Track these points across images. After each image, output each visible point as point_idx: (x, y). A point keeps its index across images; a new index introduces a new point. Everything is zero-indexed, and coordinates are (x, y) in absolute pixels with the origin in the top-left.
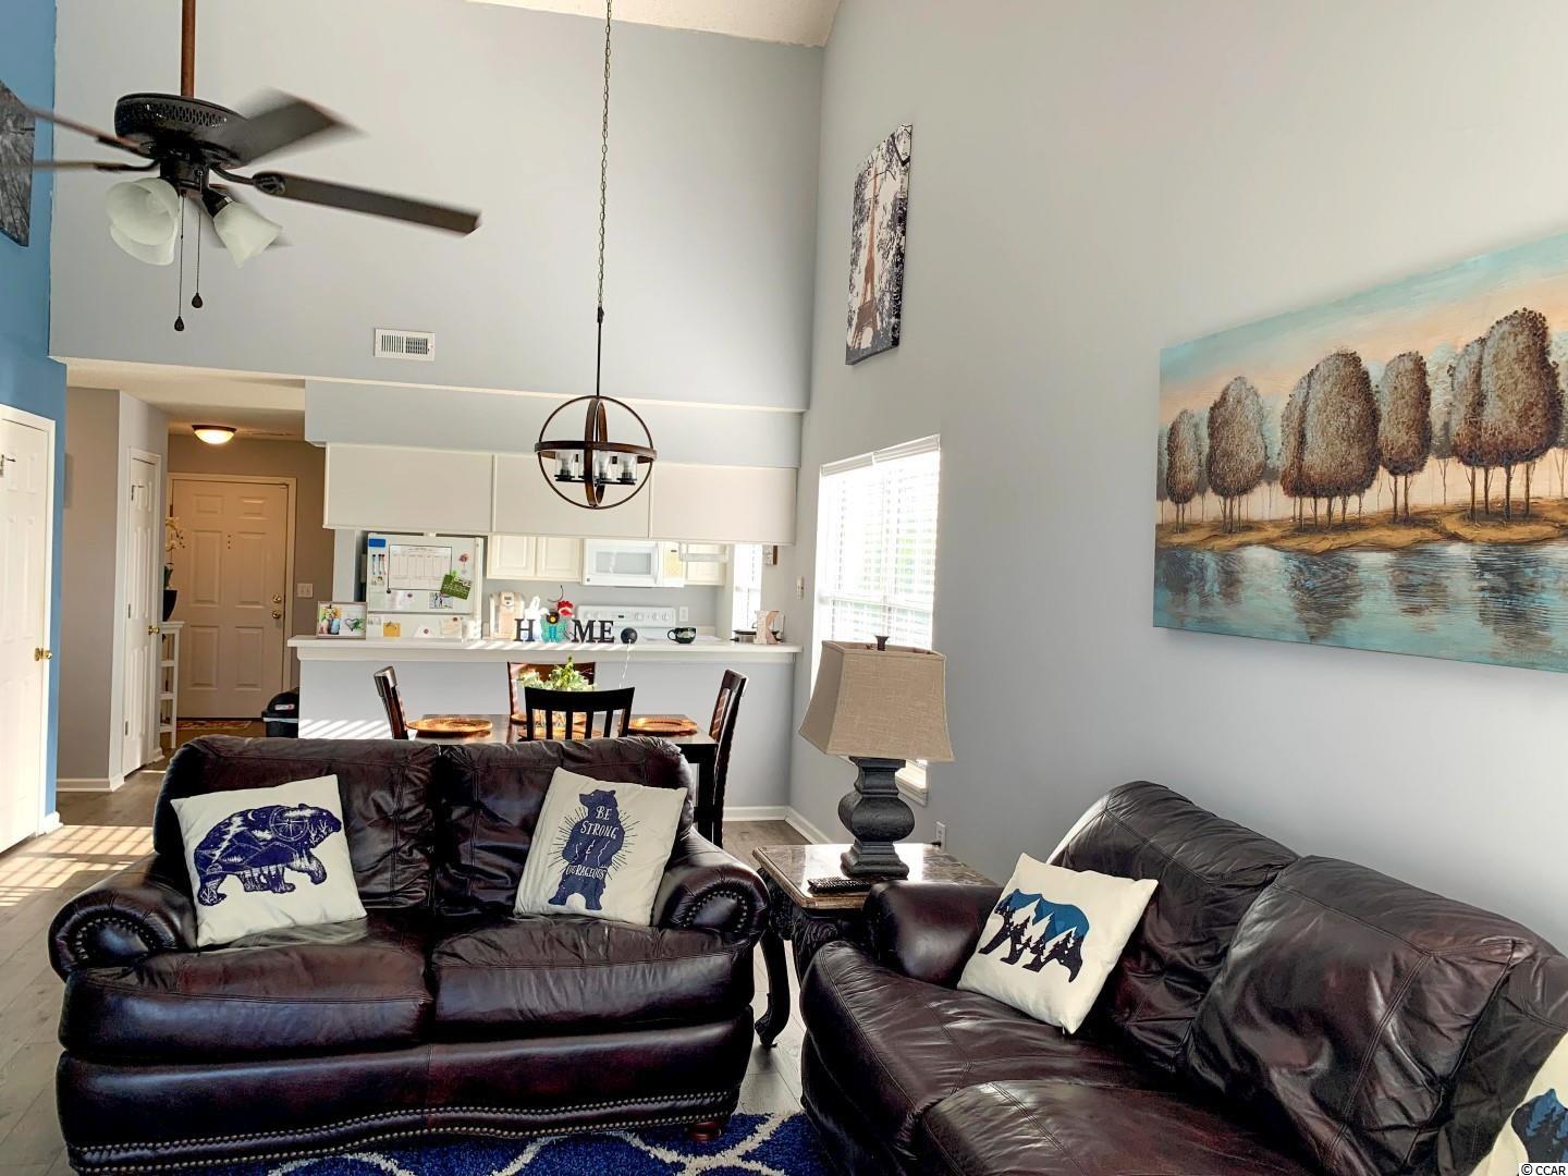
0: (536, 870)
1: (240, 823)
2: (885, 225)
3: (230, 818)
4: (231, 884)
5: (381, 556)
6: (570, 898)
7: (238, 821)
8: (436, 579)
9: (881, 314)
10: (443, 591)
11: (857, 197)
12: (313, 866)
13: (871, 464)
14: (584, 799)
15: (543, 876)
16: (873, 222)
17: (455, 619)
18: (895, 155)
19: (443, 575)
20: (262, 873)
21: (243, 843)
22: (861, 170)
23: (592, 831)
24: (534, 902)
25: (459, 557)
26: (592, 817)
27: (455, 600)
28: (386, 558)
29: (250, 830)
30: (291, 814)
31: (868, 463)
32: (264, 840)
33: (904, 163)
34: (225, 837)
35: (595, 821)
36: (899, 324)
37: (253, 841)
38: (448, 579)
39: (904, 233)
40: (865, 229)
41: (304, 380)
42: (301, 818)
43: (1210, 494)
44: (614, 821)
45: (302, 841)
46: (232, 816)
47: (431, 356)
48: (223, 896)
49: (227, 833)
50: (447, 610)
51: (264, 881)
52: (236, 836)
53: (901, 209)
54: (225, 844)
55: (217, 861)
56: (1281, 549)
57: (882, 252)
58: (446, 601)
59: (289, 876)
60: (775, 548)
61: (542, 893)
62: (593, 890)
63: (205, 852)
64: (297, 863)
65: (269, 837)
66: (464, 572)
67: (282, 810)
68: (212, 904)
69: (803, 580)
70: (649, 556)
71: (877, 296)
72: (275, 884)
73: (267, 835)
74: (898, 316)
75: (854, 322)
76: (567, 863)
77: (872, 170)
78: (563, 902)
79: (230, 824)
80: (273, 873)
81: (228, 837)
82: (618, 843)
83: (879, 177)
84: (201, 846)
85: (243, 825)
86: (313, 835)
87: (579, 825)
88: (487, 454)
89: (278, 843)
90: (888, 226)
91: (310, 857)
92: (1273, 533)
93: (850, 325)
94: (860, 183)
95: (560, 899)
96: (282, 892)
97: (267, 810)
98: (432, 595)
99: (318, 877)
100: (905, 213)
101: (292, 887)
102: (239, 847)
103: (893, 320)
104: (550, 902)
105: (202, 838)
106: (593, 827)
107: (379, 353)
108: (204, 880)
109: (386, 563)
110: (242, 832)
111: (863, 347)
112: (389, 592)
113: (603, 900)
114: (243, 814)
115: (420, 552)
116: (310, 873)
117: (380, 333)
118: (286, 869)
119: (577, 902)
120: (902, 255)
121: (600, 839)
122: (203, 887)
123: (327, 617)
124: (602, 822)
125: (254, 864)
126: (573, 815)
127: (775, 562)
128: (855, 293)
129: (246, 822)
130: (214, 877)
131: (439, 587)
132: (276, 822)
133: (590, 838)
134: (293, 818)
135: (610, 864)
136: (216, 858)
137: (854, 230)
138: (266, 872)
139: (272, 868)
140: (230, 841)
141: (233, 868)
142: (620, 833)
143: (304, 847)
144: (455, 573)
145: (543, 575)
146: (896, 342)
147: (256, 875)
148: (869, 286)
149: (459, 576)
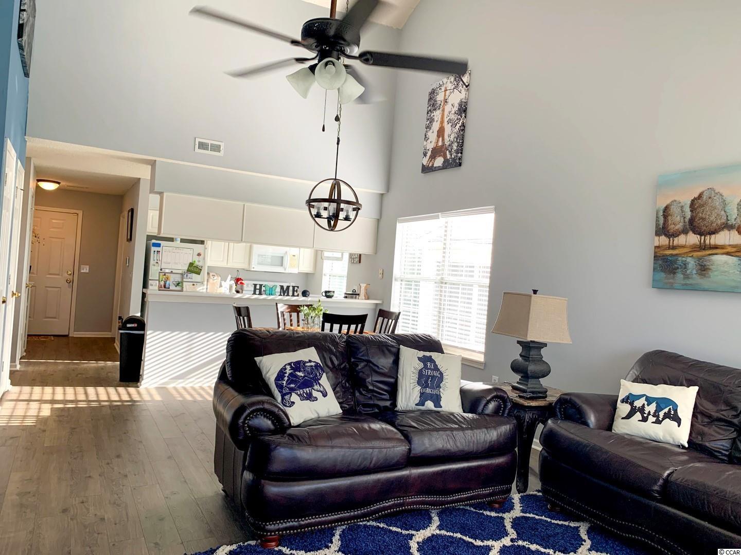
0: (406, 391)
1: (290, 369)
2: (453, 112)
3: (285, 366)
4: (294, 397)
5: (158, 252)
6: (426, 403)
7: (288, 367)
8: (185, 264)
9: (450, 152)
10: (188, 270)
11: (430, 99)
12: (322, 389)
13: (439, 218)
14: (419, 359)
15: (410, 394)
16: (443, 110)
17: (194, 285)
18: (461, 82)
19: (189, 263)
20: (304, 392)
21: (293, 378)
22: (434, 86)
23: (428, 373)
24: (407, 405)
25: (197, 254)
26: (425, 366)
27: (194, 275)
28: (161, 253)
29: (294, 372)
30: (307, 364)
31: (437, 217)
32: (301, 377)
33: (467, 86)
34: (285, 375)
35: (428, 369)
36: (461, 157)
37: (296, 376)
38: (191, 264)
39: (465, 117)
40: (437, 114)
41: (155, 161)
42: (311, 366)
43: (691, 233)
44: (436, 368)
45: (315, 377)
46: (286, 365)
47: (221, 154)
48: (293, 403)
49: (286, 373)
50: (189, 280)
51: (305, 396)
52: (290, 374)
53: (465, 106)
54: (286, 378)
55: (285, 387)
56: (736, 256)
57: (450, 124)
58: (190, 275)
59: (315, 394)
60: (360, 255)
61: (412, 401)
62: (437, 400)
63: (280, 382)
64: (316, 387)
65: (303, 375)
66: (199, 261)
67: (305, 363)
68: (290, 407)
69: (383, 270)
70: (283, 257)
71: (447, 143)
72: (309, 397)
73: (300, 374)
74: (461, 153)
75: (429, 154)
76: (420, 388)
77: (443, 89)
78: (423, 405)
79: (285, 369)
80: (308, 392)
81: (287, 375)
82: (441, 378)
83: (448, 92)
84: (277, 379)
85: (291, 369)
86: (318, 374)
87: (421, 371)
88: (242, 204)
89: (307, 378)
90: (455, 113)
91: (320, 384)
92: (729, 250)
93: (425, 155)
94: (433, 93)
95: (422, 403)
96: (313, 401)
97: (298, 363)
98: (183, 272)
99: (325, 395)
100: (466, 108)
101: (316, 399)
102: (292, 380)
103: (459, 155)
104: (416, 405)
105: (275, 375)
106: (428, 372)
107: (197, 150)
108: (283, 396)
109: (160, 255)
110: (291, 373)
111: (435, 166)
113: (442, 403)
114: (290, 364)
115: (178, 251)
116: (321, 392)
117: (198, 140)
118: (313, 390)
119: (430, 405)
120: (464, 126)
121: (433, 377)
122: (283, 399)
123: (164, 280)
124: (430, 369)
125: (300, 388)
126: (417, 366)
127: (360, 262)
128: (429, 141)
129: (292, 368)
130: (287, 394)
131: (187, 269)
132: (303, 368)
133: (428, 377)
134: (309, 366)
135: (440, 388)
136: (284, 385)
137: (428, 113)
138: (305, 392)
139: (307, 389)
140: (288, 377)
141: (292, 390)
142: (441, 374)
143: (317, 380)
144: (195, 261)
145: (230, 265)
146: (460, 165)
147: (302, 393)
148: (441, 139)
149: (197, 263)
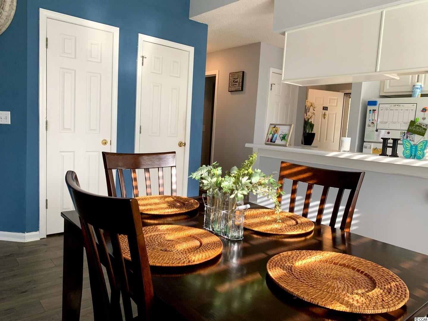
5: (374, 110)
8: (405, 123)
10: (409, 131)
19: (410, 121)
25: (421, 110)
27: (416, 136)
28: (377, 112)
58: (411, 137)
98: (401, 133)
109: (376, 114)
112: (377, 131)
115: (397, 107)
144: (418, 119)
149: (420, 121)
